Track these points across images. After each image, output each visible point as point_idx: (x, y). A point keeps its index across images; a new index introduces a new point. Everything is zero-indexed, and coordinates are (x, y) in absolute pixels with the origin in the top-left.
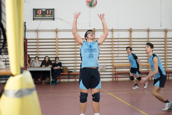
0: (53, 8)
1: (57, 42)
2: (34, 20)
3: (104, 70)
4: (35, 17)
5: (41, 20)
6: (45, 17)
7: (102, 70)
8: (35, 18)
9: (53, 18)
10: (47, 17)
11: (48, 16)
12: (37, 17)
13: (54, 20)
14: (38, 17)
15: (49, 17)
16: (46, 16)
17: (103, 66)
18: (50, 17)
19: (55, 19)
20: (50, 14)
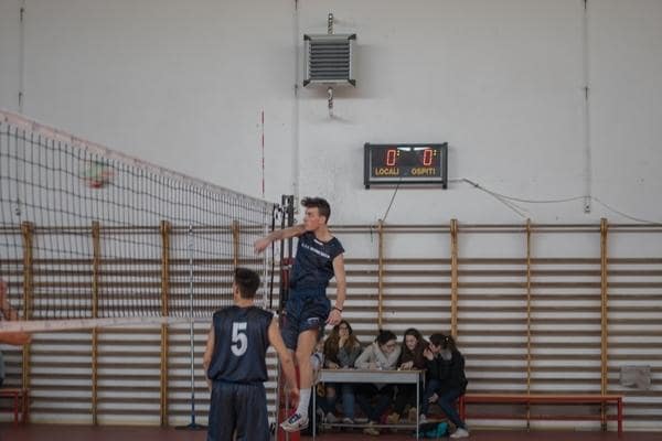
0: (442, 142)
1: (454, 274)
2: (368, 187)
3: (642, 388)
4: (374, 175)
5: (397, 188)
6: (411, 175)
7: (635, 386)
8: (371, 179)
9: (440, 179)
10: (416, 176)
11: (424, 170)
12: (380, 176)
13: (445, 187)
14: (384, 176)
15: (425, 175)
16: (414, 171)
17: (640, 371)
18: (432, 176)
19: (449, 184)
20: (432, 166)
